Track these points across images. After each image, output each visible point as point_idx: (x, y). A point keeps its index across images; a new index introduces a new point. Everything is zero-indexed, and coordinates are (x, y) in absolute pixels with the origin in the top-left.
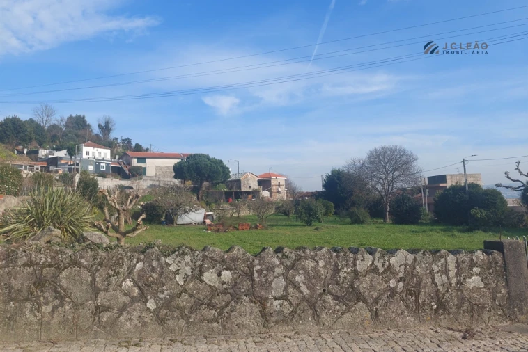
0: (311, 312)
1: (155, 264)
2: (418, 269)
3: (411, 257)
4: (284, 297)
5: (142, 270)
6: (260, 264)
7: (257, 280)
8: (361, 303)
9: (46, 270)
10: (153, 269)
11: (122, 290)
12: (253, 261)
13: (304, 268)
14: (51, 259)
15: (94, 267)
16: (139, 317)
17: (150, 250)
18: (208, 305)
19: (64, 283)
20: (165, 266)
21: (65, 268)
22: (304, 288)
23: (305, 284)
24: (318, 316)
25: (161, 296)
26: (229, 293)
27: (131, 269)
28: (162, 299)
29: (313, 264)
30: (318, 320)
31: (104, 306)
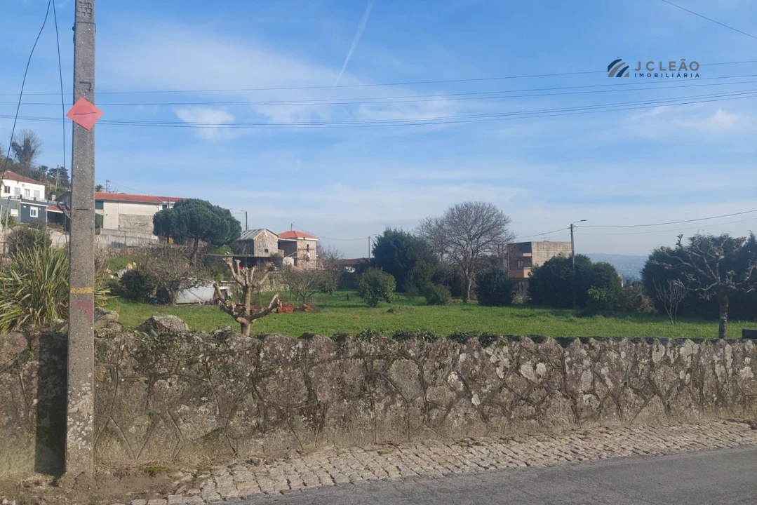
0: (615, 406)
1: (476, 355)
2: (702, 361)
3: (696, 346)
4: (592, 392)
5: (465, 362)
6: (570, 356)
7: (568, 373)
8: (656, 396)
9: (376, 362)
10: (475, 362)
11: (448, 385)
12: (564, 352)
13: (609, 360)
14: (381, 349)
15: (421, 359)
16: (465, 414)
17: (471, 339)
18: (527, 400)
19: (394, 376)
20: (486, 357)
21: (394, 359)
22: (608, 381)
23: (609, 377)
24: (621, 411)
25: (484, 391)
26: (545, 388)
27: (455, 359)
28: (485, 394)
29: (616, 356)
30: (621, 416)
31: (432, 402)
